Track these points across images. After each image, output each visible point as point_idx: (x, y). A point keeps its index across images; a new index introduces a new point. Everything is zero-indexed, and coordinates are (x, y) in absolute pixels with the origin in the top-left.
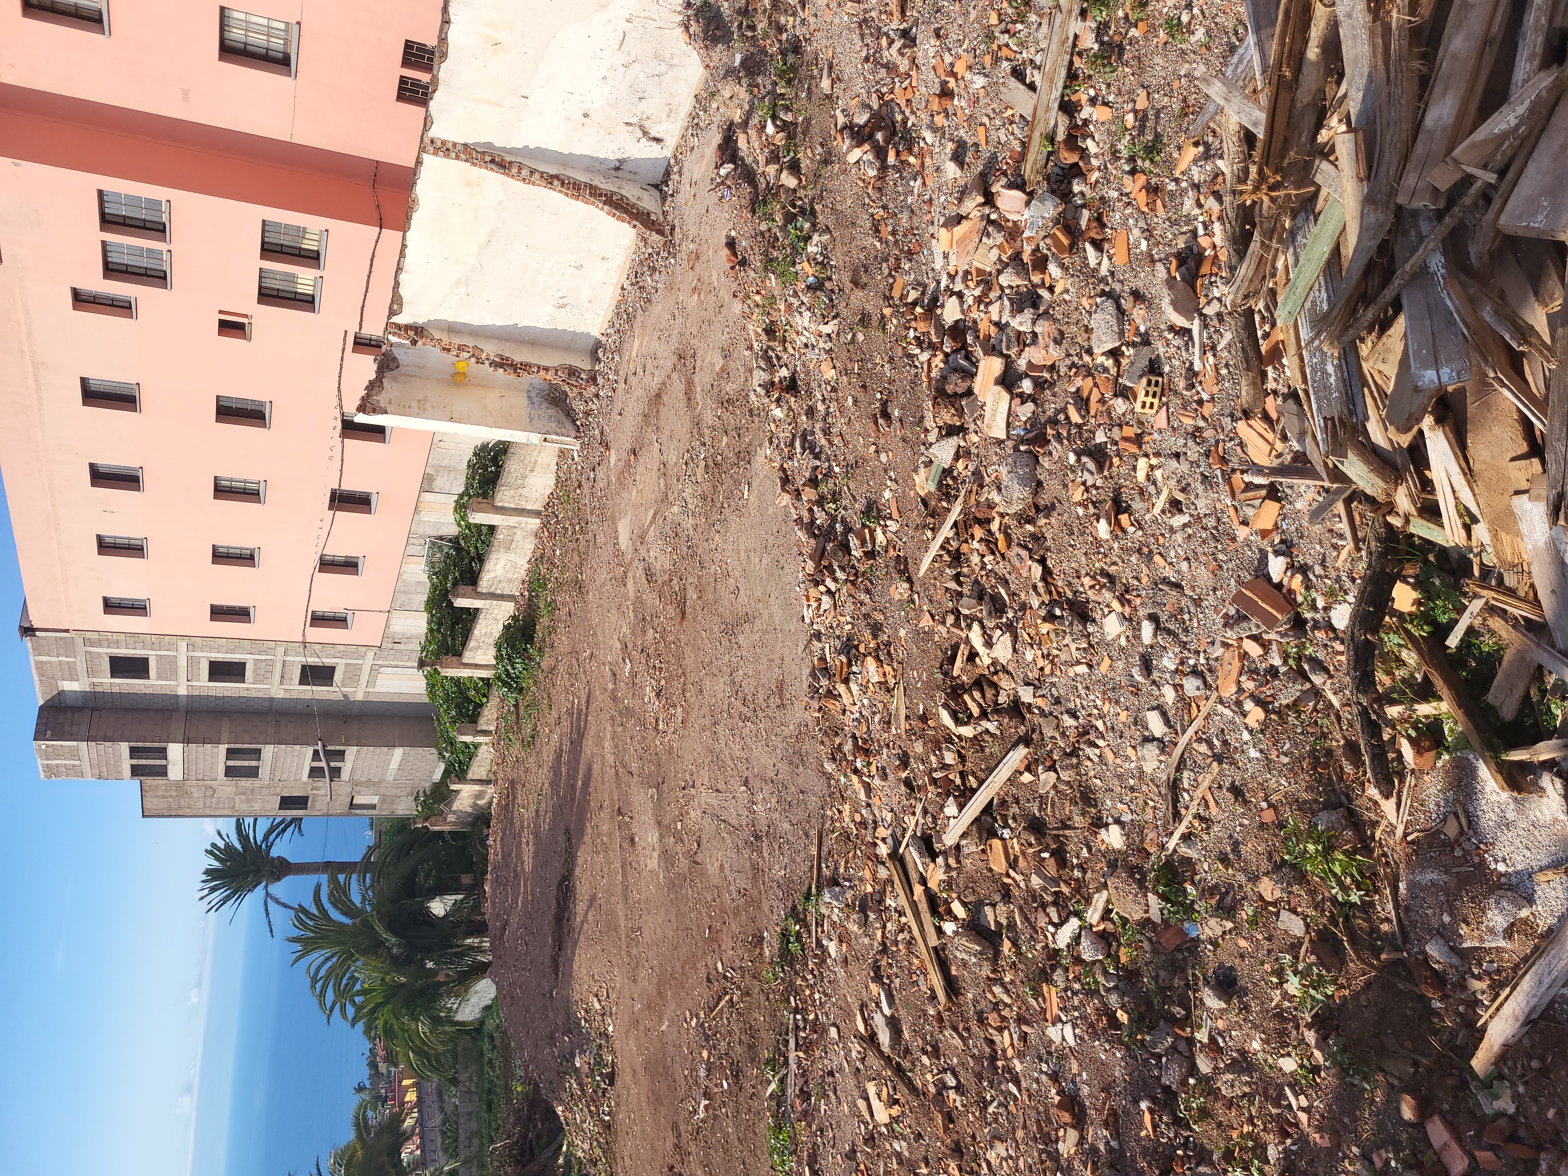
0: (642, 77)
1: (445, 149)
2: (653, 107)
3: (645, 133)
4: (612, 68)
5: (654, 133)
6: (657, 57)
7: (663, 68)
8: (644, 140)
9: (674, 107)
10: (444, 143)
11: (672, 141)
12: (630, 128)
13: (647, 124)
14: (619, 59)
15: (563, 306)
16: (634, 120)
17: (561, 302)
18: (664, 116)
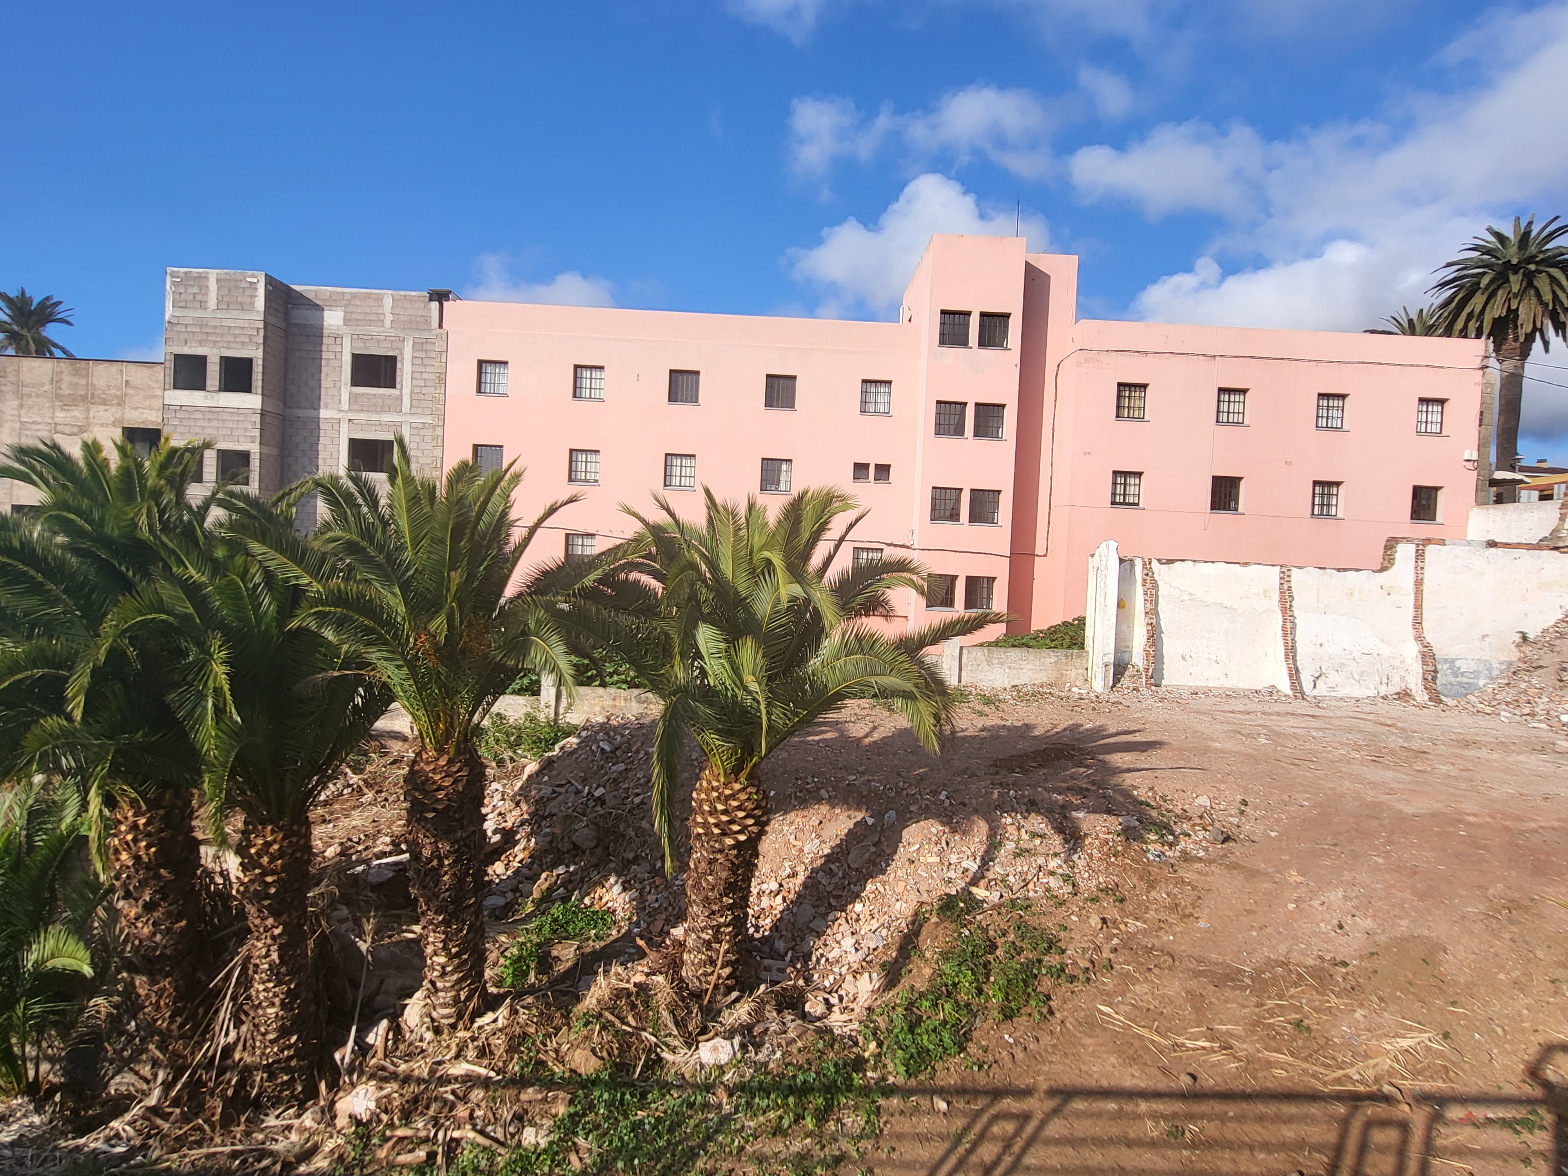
0: (1350, 668)
1: (1285, 578)
2: (1333, 678)
3: (1318, 677)
4: (1351, 652)
5: (1318, 682)
6: (1362, 673)
7: (1357, 677)
8: (1313, 678)
9: (1336, 689)
10: (1289, 576)
11: (1315, 692)
12: (1319, 669)
13: (1323, 677)
14: (1356, 655)
15: (1183, 658)
16: (1324, 670)
17: (1187, 657)
18: (1329, 685)
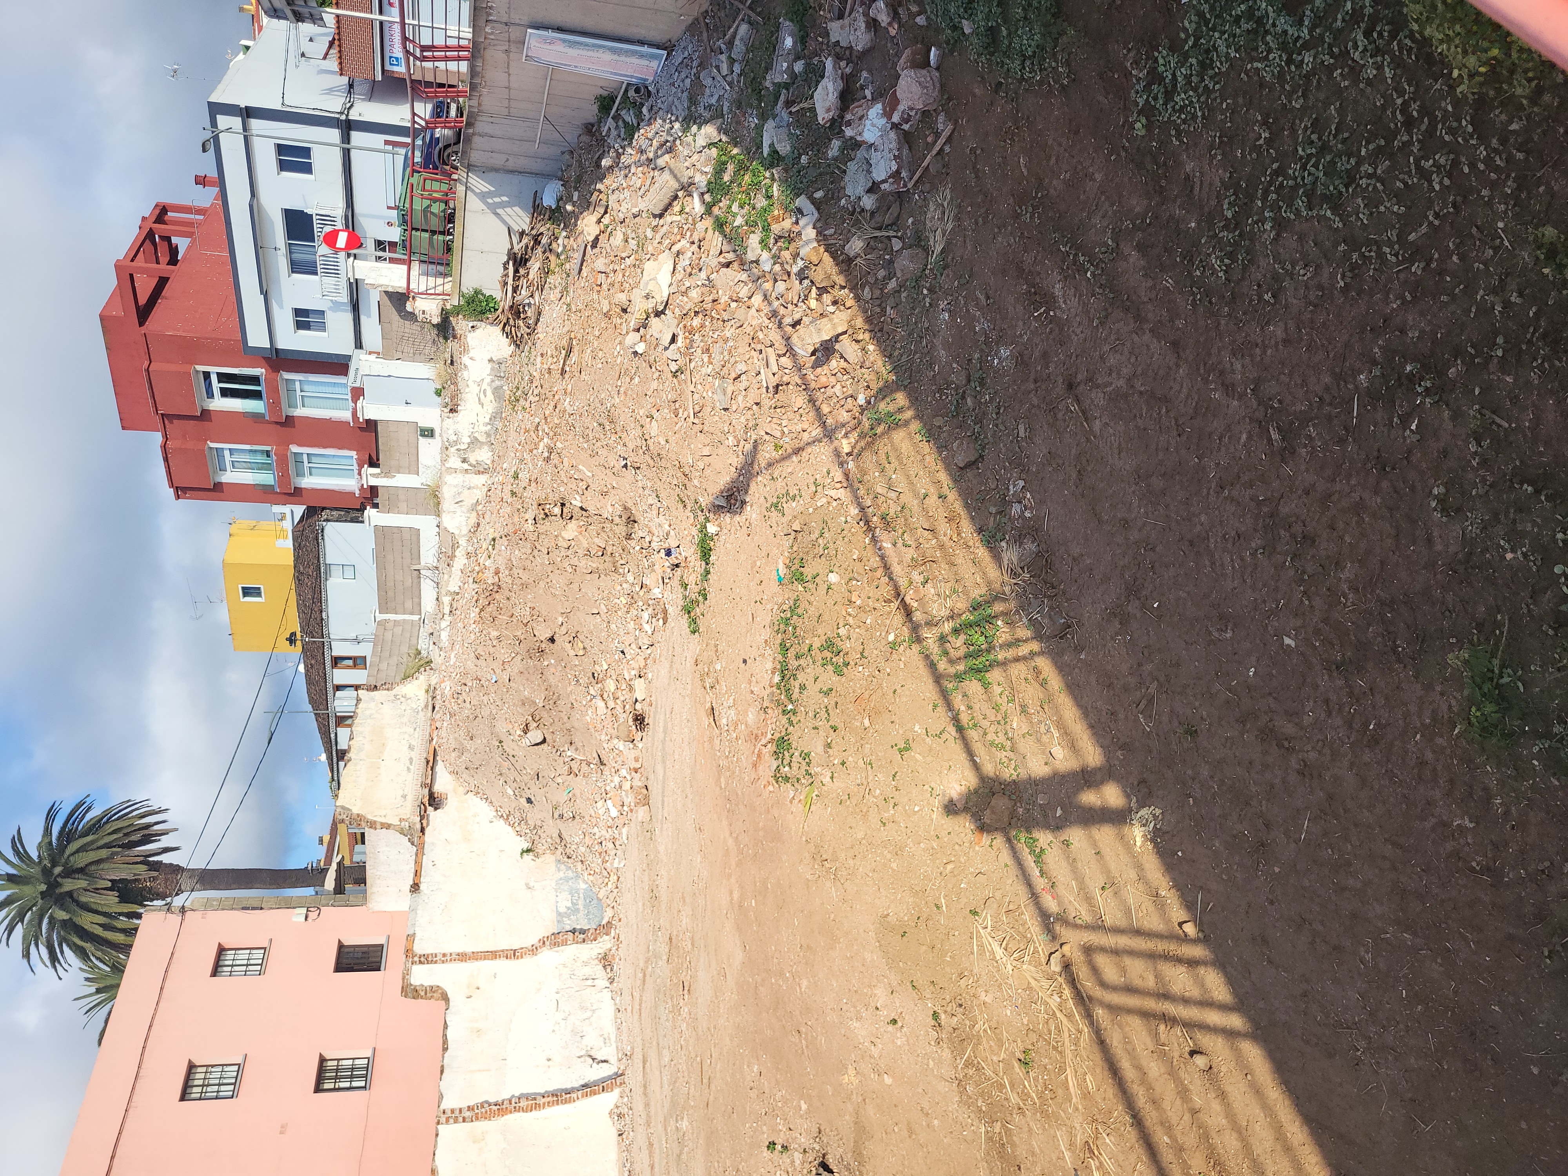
0: (577, 1023)
1: (455, 1116)
3: (593, 1059)
4: (557, 1023)
5: (600, 1058)
6: (582, 1008)
7: (589, 1013)
8: (595, 1065)
9: (606, 1036)
10: (453, 1111)
12: (582, 1059)
14: (559, 1017)
18: (602, 1044)
